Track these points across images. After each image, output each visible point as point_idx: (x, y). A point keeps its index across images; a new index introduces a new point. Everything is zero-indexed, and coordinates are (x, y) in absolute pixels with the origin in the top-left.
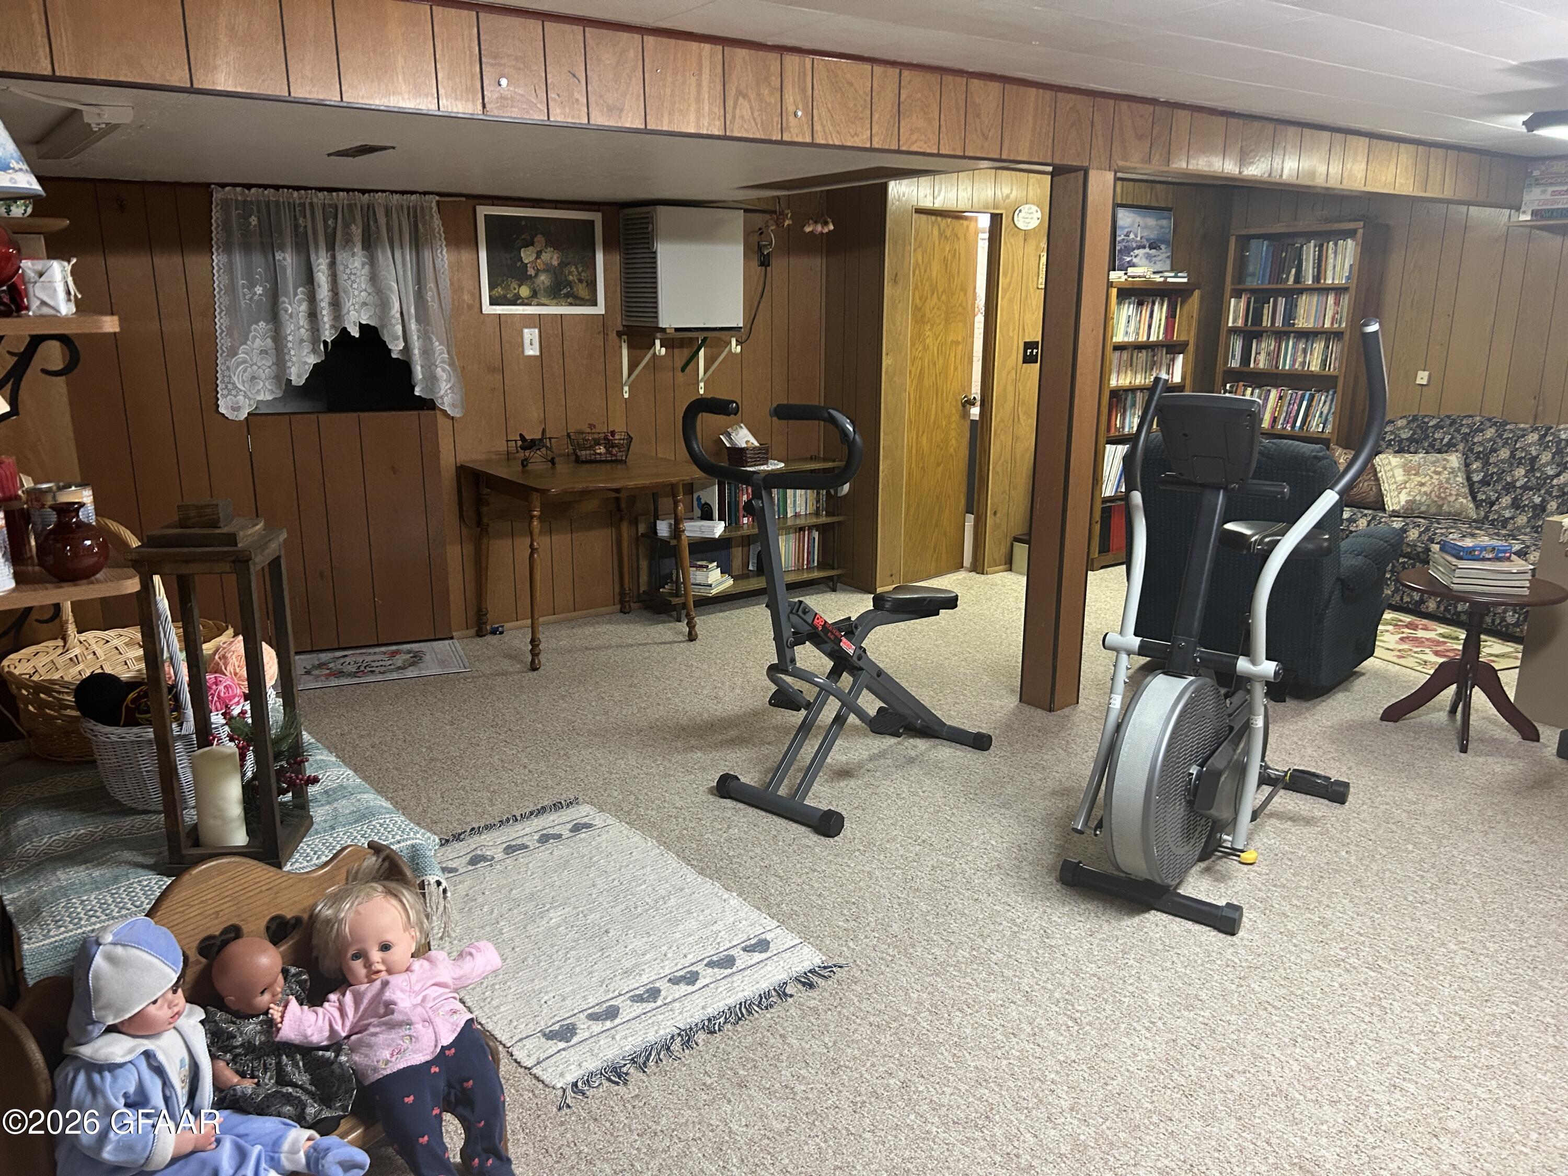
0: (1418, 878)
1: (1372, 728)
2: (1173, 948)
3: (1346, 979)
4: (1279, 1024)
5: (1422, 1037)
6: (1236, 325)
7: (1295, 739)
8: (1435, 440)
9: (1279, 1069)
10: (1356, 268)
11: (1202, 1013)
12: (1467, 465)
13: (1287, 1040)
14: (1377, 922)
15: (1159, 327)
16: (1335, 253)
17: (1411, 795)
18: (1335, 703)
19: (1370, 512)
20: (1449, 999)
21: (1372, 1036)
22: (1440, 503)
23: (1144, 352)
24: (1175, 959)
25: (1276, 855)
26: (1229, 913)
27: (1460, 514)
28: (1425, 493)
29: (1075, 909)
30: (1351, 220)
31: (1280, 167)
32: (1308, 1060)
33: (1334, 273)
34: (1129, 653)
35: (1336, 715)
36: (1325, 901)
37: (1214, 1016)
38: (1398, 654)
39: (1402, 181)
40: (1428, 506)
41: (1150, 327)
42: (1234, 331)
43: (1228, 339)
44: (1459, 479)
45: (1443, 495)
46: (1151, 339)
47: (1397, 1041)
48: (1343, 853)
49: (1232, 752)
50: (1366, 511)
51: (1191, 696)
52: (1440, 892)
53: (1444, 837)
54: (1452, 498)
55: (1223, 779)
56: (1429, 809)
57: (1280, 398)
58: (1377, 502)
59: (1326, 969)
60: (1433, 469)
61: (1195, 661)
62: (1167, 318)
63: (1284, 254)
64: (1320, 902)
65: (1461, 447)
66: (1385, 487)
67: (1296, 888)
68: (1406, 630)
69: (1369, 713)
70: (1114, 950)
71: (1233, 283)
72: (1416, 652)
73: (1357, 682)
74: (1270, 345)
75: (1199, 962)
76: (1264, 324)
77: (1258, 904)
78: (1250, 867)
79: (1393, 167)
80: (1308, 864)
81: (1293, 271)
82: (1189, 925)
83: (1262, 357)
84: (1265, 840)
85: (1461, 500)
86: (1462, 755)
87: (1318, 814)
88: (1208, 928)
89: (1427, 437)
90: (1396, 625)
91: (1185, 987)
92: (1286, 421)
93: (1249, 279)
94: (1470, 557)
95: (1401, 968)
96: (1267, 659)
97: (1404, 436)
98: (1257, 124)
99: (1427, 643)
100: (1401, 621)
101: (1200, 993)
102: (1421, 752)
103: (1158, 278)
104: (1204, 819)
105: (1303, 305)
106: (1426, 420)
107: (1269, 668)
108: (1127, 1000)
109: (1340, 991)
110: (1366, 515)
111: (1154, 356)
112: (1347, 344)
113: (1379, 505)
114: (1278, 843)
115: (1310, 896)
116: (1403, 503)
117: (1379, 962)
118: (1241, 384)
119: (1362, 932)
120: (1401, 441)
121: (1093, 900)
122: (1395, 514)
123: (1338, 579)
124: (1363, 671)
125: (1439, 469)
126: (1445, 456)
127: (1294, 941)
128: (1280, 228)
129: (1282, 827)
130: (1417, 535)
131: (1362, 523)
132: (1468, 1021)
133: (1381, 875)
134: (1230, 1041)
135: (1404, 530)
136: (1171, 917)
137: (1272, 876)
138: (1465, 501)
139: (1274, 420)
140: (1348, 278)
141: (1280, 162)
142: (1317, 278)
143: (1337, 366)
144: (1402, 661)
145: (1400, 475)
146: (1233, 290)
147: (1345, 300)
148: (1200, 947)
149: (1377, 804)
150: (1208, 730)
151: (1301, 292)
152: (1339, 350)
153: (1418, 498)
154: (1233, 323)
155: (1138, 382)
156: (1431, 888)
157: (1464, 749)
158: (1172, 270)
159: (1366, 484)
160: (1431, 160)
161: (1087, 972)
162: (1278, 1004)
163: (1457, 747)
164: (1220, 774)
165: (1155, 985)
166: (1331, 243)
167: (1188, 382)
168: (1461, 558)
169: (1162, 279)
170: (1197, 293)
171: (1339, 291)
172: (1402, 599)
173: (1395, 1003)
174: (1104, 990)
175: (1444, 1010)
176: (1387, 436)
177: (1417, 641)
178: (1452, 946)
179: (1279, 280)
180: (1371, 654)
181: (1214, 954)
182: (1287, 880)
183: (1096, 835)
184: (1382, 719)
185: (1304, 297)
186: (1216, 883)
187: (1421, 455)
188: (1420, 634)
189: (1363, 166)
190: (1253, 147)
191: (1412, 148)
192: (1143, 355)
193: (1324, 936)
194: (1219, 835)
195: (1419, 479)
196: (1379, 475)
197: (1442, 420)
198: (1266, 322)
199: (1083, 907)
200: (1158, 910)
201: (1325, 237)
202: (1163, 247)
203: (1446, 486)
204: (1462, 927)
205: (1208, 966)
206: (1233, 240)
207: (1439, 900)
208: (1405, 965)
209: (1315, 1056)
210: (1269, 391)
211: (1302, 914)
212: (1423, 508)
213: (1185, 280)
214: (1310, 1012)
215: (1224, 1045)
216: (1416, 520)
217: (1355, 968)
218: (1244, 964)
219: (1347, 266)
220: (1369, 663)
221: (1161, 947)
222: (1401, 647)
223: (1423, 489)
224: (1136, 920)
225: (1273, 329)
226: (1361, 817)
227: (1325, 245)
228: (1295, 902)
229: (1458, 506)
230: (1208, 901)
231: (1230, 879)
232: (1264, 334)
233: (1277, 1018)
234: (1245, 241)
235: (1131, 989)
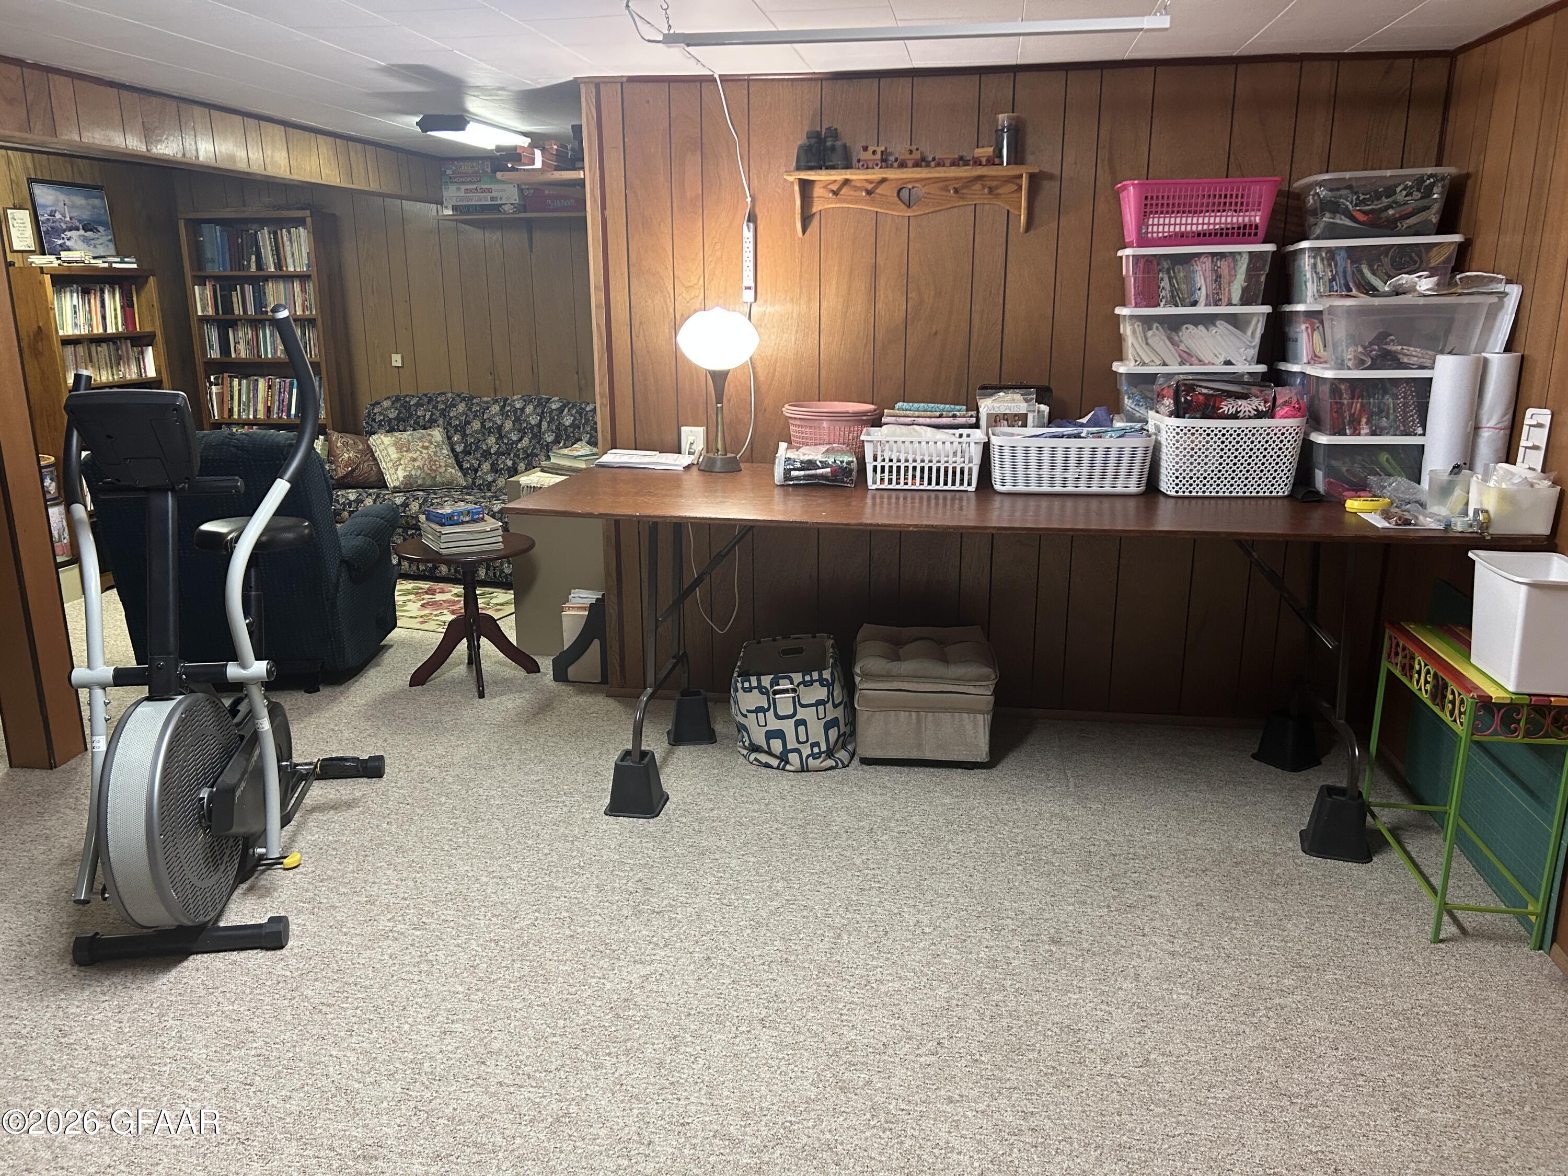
0: (451, 827)
1: (402, 696)
2: (218, 988)
3: (396, 947)
4: (335, 1021)
5: (465, 975)
6: (205, 313)
7: (332, 726)
8: (419, 417)
9: (337, 1067)
10: (313, 255)
11: (255, 1045)
12: (449, 438)
13: (343, 1034)
14: (419, 881)
15: (116, 318)
16: (290, 240)
17: (440, 750)
18: (367, 681)
19: (375, 490)
20: (485, 929)
21: (421, 993)
22: (433, 475)
23: (104, 345)
24: (220, 999)
25: (321, 849)
26: (275, 928)
27: (452, 483)
28: (419, 467)
29: (98, 989)
30: (298, 209)
31: (194, 148)
32: (364, 1045)
33: (294, 261)
34: (104, 687)
35: (369, 692)
36: (371, 878)
37: (267, 1043)
38: (421, 620)
39: (328, 172)
40: (424, 478)
41: (104, 318)
42: (205, 320)
43: (201, 329)
44: (445, 451)
45: (434, 467)
46: (109, 331)
47: (444, 989)
48: (385, 825)
49: (245, 762)
50: (371, 491)
51: (181, 716)
52: (470, 832)
53: (471, 780)
54: (442, 470)
55: (238, 793)
56: (456, 759)
57: (270, 387)
58: (380, 481)
59: (376, 945)
60: (421, 444)
61: (181, 678)
62: (122, 307)
63: (240, 240)
64: (365, 882)
65: (441, 421)
66: (383, 465)
67: (342, 876)
68: (426, 596)
69: (400, 682)
70: (149, 1018)
71: (192, 270)
72: (436, 615)
73: (387, 654)
74: (246, 334)
75: (248, 991)
76: (236, 312)
77: (306, 905)
78: (296, 870)
79: (315, 157)
80: (352, 848)
81: (253, 257)
82: (234, 956)
83: (242, 347)
84: (309, 838)
85: (450, 470)
86: (481, 700)
87: (358, 794)
88: (255, 951)
89: (411, 415)
90: (417, 593)
91: (235, 1025)
92: (280, 410)
93: (209, 265)
94: (451, 522)
95: (443, 917)
96: (257, 659)
97: (391, 416)
98: (154, 100)
99: (445, 605)
100: (421, 588)
101: (251, 1024)
102: (446, 708)
103: (100, 264)
104: (232, 840)
105: (271, 293)
106: (408, 399)
107: (259, 668)
108: (167, 1068)
109: (391, 962)
110: (370, 494)
111: (117, 350)
112: (321, 329)
113: (382, 484)
114: (321, 837)
115: (356, 878)
116: (401, 479)
117: (424, 920)
118: (226, 375)
119: (406, 895)
120: (390, 421)
121: (119, 970)
122: (396, 490)
123: (342, 561)
124: (391, 643)
125: (427, 444)
126: (429, 431)
127: (344, 930)
128: (228, 214)
129: (325, 818)
130: (418, 507)
131: (369, 502)
132: (501, 943)
133: (420, 835)
134: (285, 1062)
135: (405, 505)
136: (213, 955)
137: (318, 872)
138: (453, 471)
139: (269, 410)
140: (308, 266)
141: (193, 143)
142: (279, 265)
143: (317, 352)
144: (424, 626)
145: (392, 451)
146: (194, 277)
147: (310, 287)
148: (247, 974)
149: (411, 768)
150: (213, 747)
151: (266, 279)
152: (316, 337)
153: (413, 473)
154: (203, 311)
155: (104, 379)
156: (463, 832)
157: (481, 695)
158: (117, 255)
159: (366, 464)
160: (352, 154)
161: (118, 1056)
162: (332, 1001)
163: (476, 694)
164: (232, 790)
165: (199, 1037)
166: (284, 230)
167: (165, 377)
168: (443, 525)
169: (106, 265)
170: (152, 280)
171: (303, 278)
172: (418, 569)
173: (439, 953)
174: (139, 1068)
175: (481, 941)
176: (377, 416)
177: (436, 604)
178: (484, 879)
179: (241, 267)
180: (395, 626)
181: (263, 977)
182: (333, 871)
183: (105, 899)
184: (411, 685)
185: (270, 285)
186: (261, 900)
187: (408, 433)
188: (439, 597)
189: (285, 154)
190: (157, 124)
191: (330, 140)
192: (103, 349)
193: (372, 914)
194: (251, 850)
195: (411, 455)
196: (376, 455)
197: (420, 399)
198: (238, 310)
199: (107, 983)
200: (197, 953)
201: (278, 224)
202: (100, 228)
203: (435, 458)
204: (490, 859)
205: (258, 991)
206: (182, 224)
207: (471, 840)
208: (445, 912)
209: (371, 1036)
210: (257, 380)
211: (349, 900)
212: (420, 482)
213: (135, 266)
214: (364, 995)
215: (280, 1068)
216: (416, 493)
217: (402, 934)
218: (295, 974)
219: (305, 255)
220: (395, 634)
221: (203, 993)
222: (423, 613)
223: (416, 464)
224: (174, 973)
225: (245, 317)
226: (399, 785)
227: (279, 232)
228: (342, 890)
229: (448, 476)
230: (252, 923)
231: (275, 890)
232: (239, 323)
233: (332, 1016)
234: (195, 225)
235: (171, 1053)
